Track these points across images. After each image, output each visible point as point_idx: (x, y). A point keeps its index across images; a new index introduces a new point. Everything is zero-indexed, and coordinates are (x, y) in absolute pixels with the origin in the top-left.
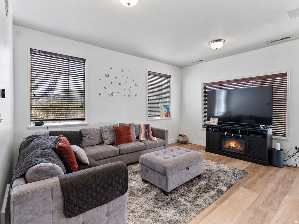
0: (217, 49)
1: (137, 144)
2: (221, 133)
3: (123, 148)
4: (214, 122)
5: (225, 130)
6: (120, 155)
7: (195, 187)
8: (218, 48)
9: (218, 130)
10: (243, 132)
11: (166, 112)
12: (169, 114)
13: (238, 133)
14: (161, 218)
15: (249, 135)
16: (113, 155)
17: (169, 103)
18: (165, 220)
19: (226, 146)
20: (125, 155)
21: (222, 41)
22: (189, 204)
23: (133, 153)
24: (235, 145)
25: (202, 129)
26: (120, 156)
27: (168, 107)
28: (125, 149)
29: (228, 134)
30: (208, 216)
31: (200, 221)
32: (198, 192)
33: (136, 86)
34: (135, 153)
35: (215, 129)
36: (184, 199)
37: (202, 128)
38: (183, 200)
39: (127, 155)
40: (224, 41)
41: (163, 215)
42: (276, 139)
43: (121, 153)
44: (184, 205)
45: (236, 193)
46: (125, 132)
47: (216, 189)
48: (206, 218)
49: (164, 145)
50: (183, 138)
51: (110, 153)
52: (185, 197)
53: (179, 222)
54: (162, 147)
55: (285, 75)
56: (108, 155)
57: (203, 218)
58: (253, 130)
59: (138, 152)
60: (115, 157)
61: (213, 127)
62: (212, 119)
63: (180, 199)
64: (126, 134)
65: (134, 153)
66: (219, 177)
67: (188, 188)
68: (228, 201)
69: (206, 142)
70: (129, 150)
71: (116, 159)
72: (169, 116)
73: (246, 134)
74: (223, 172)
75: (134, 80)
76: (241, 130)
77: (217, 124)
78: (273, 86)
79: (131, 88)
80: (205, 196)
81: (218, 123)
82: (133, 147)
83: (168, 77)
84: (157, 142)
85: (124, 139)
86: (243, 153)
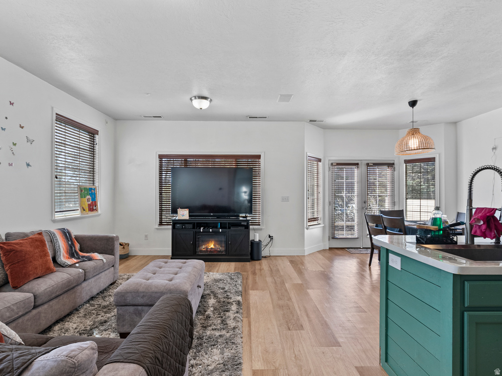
0: (201, 109)
1: (70, 273)
2: (194, 230)
3: (42, 289)
4: (183, 215)
5: (199, 225)
6: (35, 307)
7: (208, 310)
8: (203, 108)
9: (191, 226)
10: (223, 226)
11: (90, 203)
12: (95, 207)
13: (216, 227)
14: (210, 368)
15: (229, 228)
16: (20, 314)
17: (93, 184)
18: (219, 366)
19: (203, 248)
20: (46, 306)
21: (209, 99)
22: (224, 332)
23: (63, 295)
24: (214, 245)
25: (157, 229)
26: (35, 312)
27: (93, 191)
28: (48, 290)
29: (204, 230)
30: (252, 334)
31: (251, 343)
32: (218, 314)
33: (29, 143)
34: (66, 294)
35: (186, 225)
36: (213, 329)
37: (157, 226)
38: (213, 332)
39: (51, 303)
40: (211, 100)
41: (210, 363)
42: (254, 229)
43: (39, 302)
44: (220, 336)
45: (251, 298)
46: (37, 251)
47: (233, 303)
48: (252, 336)
49: (113, 266)
50: (124, 248)
51: (13, 310)
52: (211, 328)
53: (236, 356)
54: (111, 269)
55: (259, 157)
56: (9, 317)
57: (250, 339)
58: (232, 222)
59: (72, 290)
60: (23, 318)
61: (183, 222)
62: (180, 211)
63: (208, 333)
64: (41, 257)
65: (65, 296)
66: (223, 289)
67: (204, 315)
68: (253, 310)
69: (171, 249)
70: (57, 291)
71: (27, 320)
72: (96, 210)
73: (226, 228)
74: (221, 282)
75: (22, 127)
76: (221, 223)
77: (188, 218)
78: (253, 168)
79: (15, 144)
80: (231, 314)
81: (190, 216)
82: (64, 282)
83: (92, 133)
84: (105, 260)
85: (36, 268)
86: (224, 253)
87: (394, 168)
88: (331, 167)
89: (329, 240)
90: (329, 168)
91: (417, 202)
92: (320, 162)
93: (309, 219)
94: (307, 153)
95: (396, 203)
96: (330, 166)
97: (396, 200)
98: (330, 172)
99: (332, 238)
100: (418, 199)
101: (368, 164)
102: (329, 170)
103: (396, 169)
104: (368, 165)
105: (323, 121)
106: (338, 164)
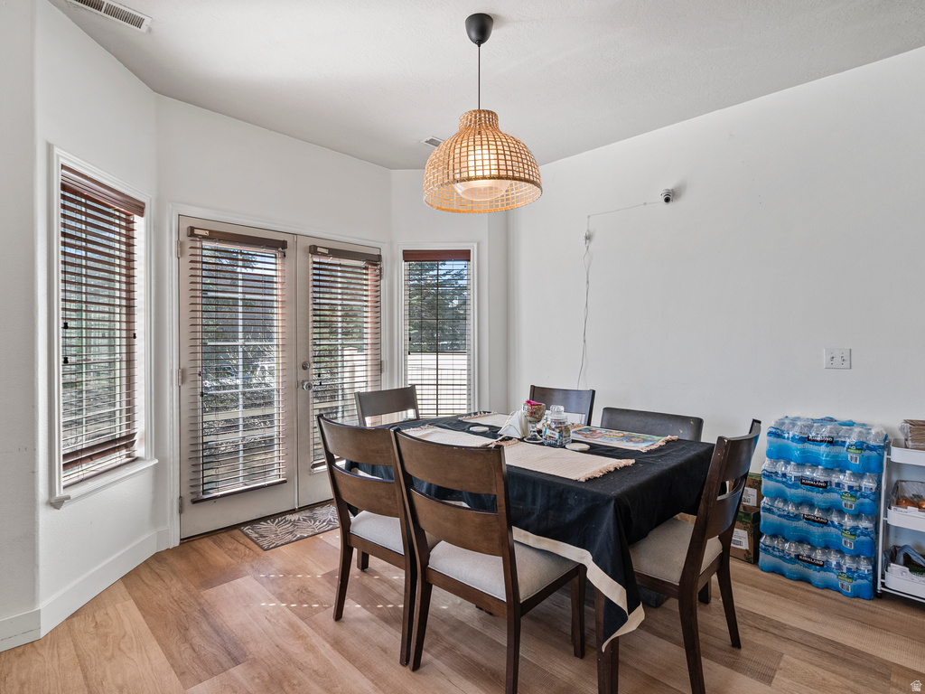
87: (380, 269)
88: (188, 243)
89: (181, 511)
90: (180, 245)
91: (429, 359)
92: (141, 214)
93: (66, 456)
94: (50, 147)
95: (384, 366)
96: (184, 237)
97: (385, 357)
98: (185, 260)
99: (195, 502)
100: (430, 351)
101: (315, 247)
102: (180, 254)
103: (384, 274)
104: (313, 250)
105: (138, 22)
106: (214, 236)
